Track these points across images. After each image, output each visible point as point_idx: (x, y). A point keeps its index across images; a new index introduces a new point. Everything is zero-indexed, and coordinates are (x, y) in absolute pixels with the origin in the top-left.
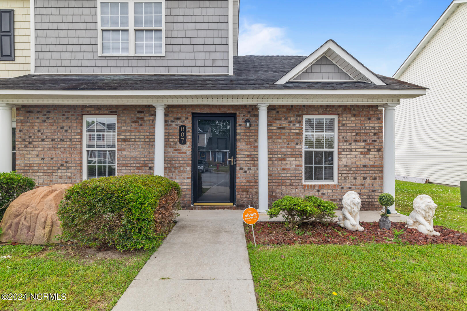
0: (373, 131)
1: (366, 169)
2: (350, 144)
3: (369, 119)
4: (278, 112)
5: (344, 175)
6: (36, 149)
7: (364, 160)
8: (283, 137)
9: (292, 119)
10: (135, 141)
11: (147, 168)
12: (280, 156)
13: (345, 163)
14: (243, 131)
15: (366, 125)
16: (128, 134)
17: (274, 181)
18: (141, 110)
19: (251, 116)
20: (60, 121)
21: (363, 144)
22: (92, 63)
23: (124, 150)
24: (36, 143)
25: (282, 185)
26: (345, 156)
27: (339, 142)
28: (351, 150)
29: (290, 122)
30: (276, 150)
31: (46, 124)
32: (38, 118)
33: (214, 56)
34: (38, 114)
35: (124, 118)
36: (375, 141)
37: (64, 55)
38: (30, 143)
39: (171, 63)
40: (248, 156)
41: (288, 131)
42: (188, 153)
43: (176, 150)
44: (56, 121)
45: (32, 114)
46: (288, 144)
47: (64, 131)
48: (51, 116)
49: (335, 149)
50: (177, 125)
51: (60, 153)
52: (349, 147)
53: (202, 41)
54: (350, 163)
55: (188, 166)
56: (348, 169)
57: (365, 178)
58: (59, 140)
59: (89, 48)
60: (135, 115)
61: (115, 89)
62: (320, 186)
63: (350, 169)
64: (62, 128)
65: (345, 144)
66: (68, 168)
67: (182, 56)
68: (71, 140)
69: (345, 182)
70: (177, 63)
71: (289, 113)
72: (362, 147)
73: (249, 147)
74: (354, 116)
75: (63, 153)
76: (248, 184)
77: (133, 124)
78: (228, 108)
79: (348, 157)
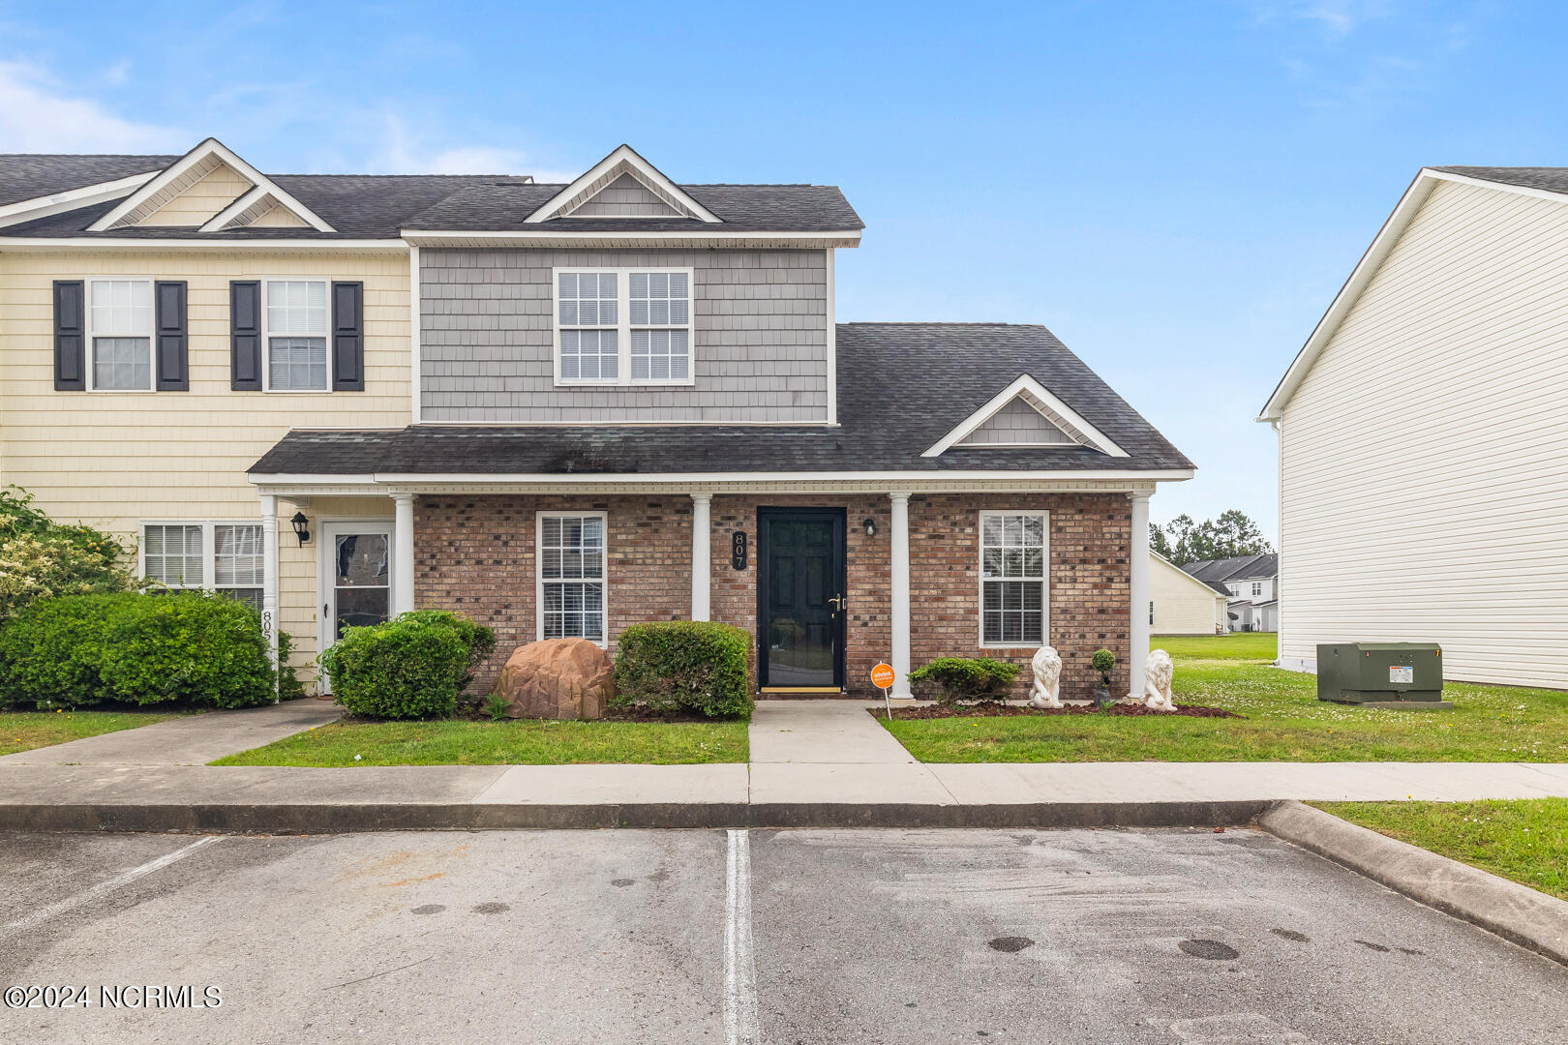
0: (1117, 542)
1: (1104, 616)
2: (1073, 568)
3: (1111, 518)
4: (929, 505)
5: (1062, 630)
6: (446, 581)
7: (1100, 598)
8: (940, 555)
9: (957, 518)
10: (644, 564)
11: (669, 617)
12: (934, 592)
13: (1062, 605)
14: (861, 543)
15: (1105, 530)
16: (629, 549)
17: (923, 642)
18: (655, 501)
19: (876, 512)
20: (493, 523)
21: (1098, 567)
22: (540, 400)
23: (622, 581)
24: (444, 569)
25: (938, 650)
26: (1062, 592)
27: (1051, 564)
28: (1074, 580)
29: (954, 524)
30: (926, 580)
31: (464, 531)
32: (448, 519)
33: (796, 384)
34: (450, 510)
35: (621, 518)
36: (1122, 561)
37: (482, 384)
38: (433, 569)
39: (707, 399)
40: (871, 593)
41: (950, 542)
42: (750, 588)
43: (726, 581)
44: (486, 524)
45: (438, 511)
46: (950, 569)
47: (500, 543)
48: (476, 514)
49: (1045, 579)
50: (727, 530)
51: (493, 588)
52: (1069, 574)
53: (771, 353)
54: (1072, 605)
55: (750, 614)
56: (1068, 617)
57: (1102, 636)
58: (491, 561)
59: (533, 369)
60: (644, 512)
62: (1012, 651)
63: (1073, 618)
64: (497, 537)
65: (1063, 567)
66: (510, 619)
67: (730, 384)
68: (515, 562)
69: (1064, 644)
70: (720, 399)
71: (951, 506)
72: (1096, 573)
73: (872, 574)
74: (1081, 511)
75: (499, 587)
76: (871, 649)
77: (640, 531)
78: (831, 497)
79: (1069, 592)
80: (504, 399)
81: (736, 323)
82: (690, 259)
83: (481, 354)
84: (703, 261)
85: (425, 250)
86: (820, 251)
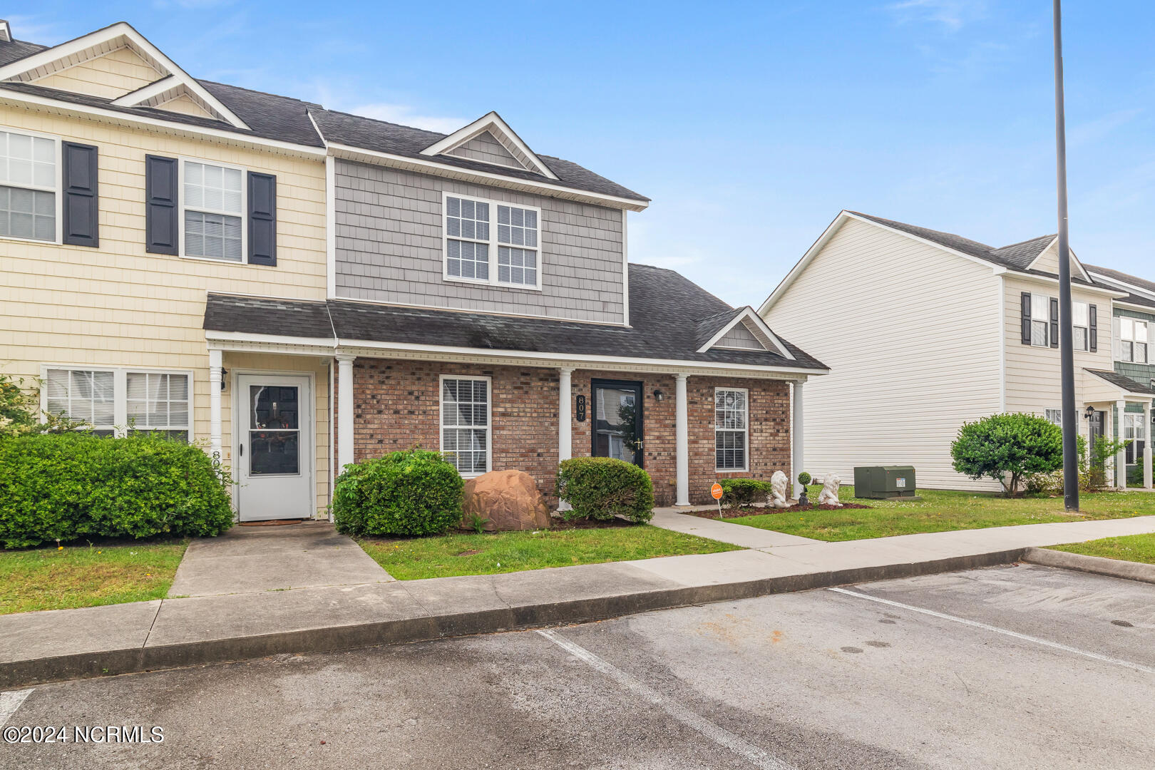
0: (781, 409)
1: (776, 453)
3: (778, 394)
4: (689, 382)
5: (756, 461)
6: (369, 426)
7: (773, 442)
8: (695, 414)
9: (704, 391)
10: (518, 416)
11: (535, 455)
12: (692, 438)
13: (756, 446)
14: (652, 405)
15: (776, 401)
16: (508, 405)
18: (525, 372)
19: (660, 386)
20: (407, 382)
21: (772, 423)
23: (503, 428)
24: (368, 417)
25: (695, 474)
26: (756, 438)
27: (750, 421)
28: (762, 431)
29: (702, 395)
31: (384, 387)
32: (371, 377)
33: (605, 297)
34: (373, 370)
35: (502, 382)
36: (783, 420)
37: (386, 273)
38: (359, 417)
39: (549, 302)
40: (658, 438)
42: (587, 433)
43: (573, 429)
44: (402, 383)
45: (362, 370)
46: (701, 423)
47: (413, 398)
48: (394, 374)
49: (746, 430)
50: (573, 394)
51: (408, 432)
52: (759, 427)
53: (589, 274)
54: (760, 446)
55: (588, 452)
56: (758, 453)
57: (775, 464)
58: (406, 411)
59: (427, 266)
60: (518, 378)
62: (733, 474)
63: (761, 453)
64: (411, 393)
65: (756, 423)
67: (564, 292)
68: (424, 412)
69: (756, 469)
70: (558, 302)
71: (701, 383)
72: (772, 427)
73: (658, 425)
74: (764, 390)
75: (413, 432)
76: (658, 474)
77: (516, 392)
79: (760, 438)
80: (404, 286)
81: (568, 250)
82: (538, 201)
83: (386, 249)
84: (547, 204)
85: (339, 160)
86: (618, 210)
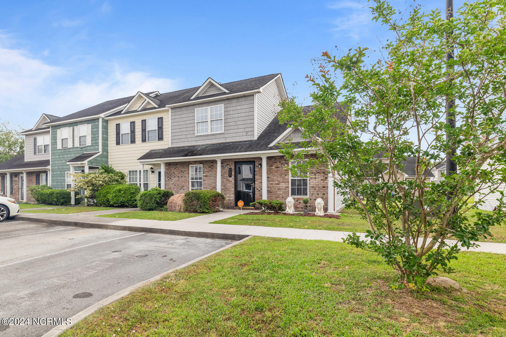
1: (324, 189)
2: (315, 175)
4: (276, 159)
5: (312, 193)
7: (323, 183)
8: (278, 172)
9: (283, 162)
10: (209, 176)
12: (277, 182)
13: (312, 185)
14: (258, 170)
16: (207, 173)
17: (274, 196)
20: (181, 168)
21: (323, 174)
22: (193, 139)
23: (206, 180)
24: (172, 178)
25: (278, 198)
26: (312, 182)
27: (309, 174)
28: (316, 178)
30: (275, 179)
31: (176, 170)
33: (247, 130)
34: (173, 165)
35: (205, 166)
37: (182, 137)
38: (170, 178)
40: (261, 183)
41: (281, 169)
42: (233, 181)
43: (227, 180)
46: (281, 176)
47: (182, 172)
49: (308, 178)
50: (228, 168)
52: (314, 176)
53: (241, 123)
54: (315, 185)
55: (233, 188)
56: (314, 189)
57: (324, 194)
58: (180, 177)
59: (191, 132)
60: (209, 164)
61: (200, 155)
62: (297, 198)
63: (315, 189)
66: (184, 189)
67: (232, 131)
68: (185, 177)
69: (312, 196)
70: (230, 135)
72: (322, 176)
73: (261, 178)
75: (182, 182)
76: (261, 197)
77: (209, 168)
78: (251, 158)
79: (314, 182)
80: (186, 140)
81: (233, 116)
82: (223, 102)
84: (226, 102)
85: (172, 109)
86: (252, 95)
